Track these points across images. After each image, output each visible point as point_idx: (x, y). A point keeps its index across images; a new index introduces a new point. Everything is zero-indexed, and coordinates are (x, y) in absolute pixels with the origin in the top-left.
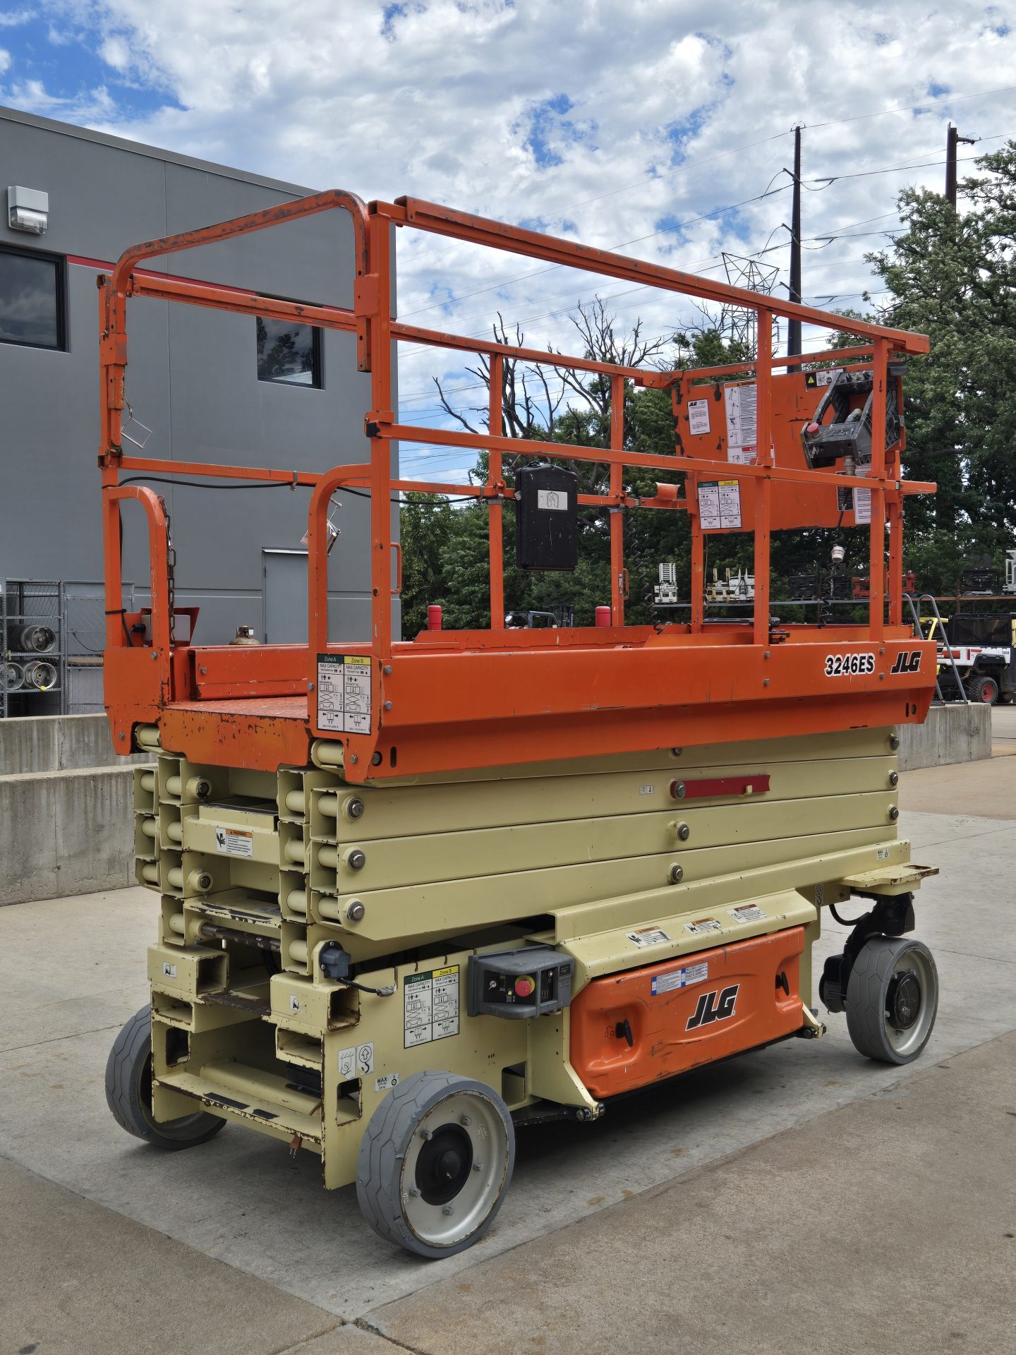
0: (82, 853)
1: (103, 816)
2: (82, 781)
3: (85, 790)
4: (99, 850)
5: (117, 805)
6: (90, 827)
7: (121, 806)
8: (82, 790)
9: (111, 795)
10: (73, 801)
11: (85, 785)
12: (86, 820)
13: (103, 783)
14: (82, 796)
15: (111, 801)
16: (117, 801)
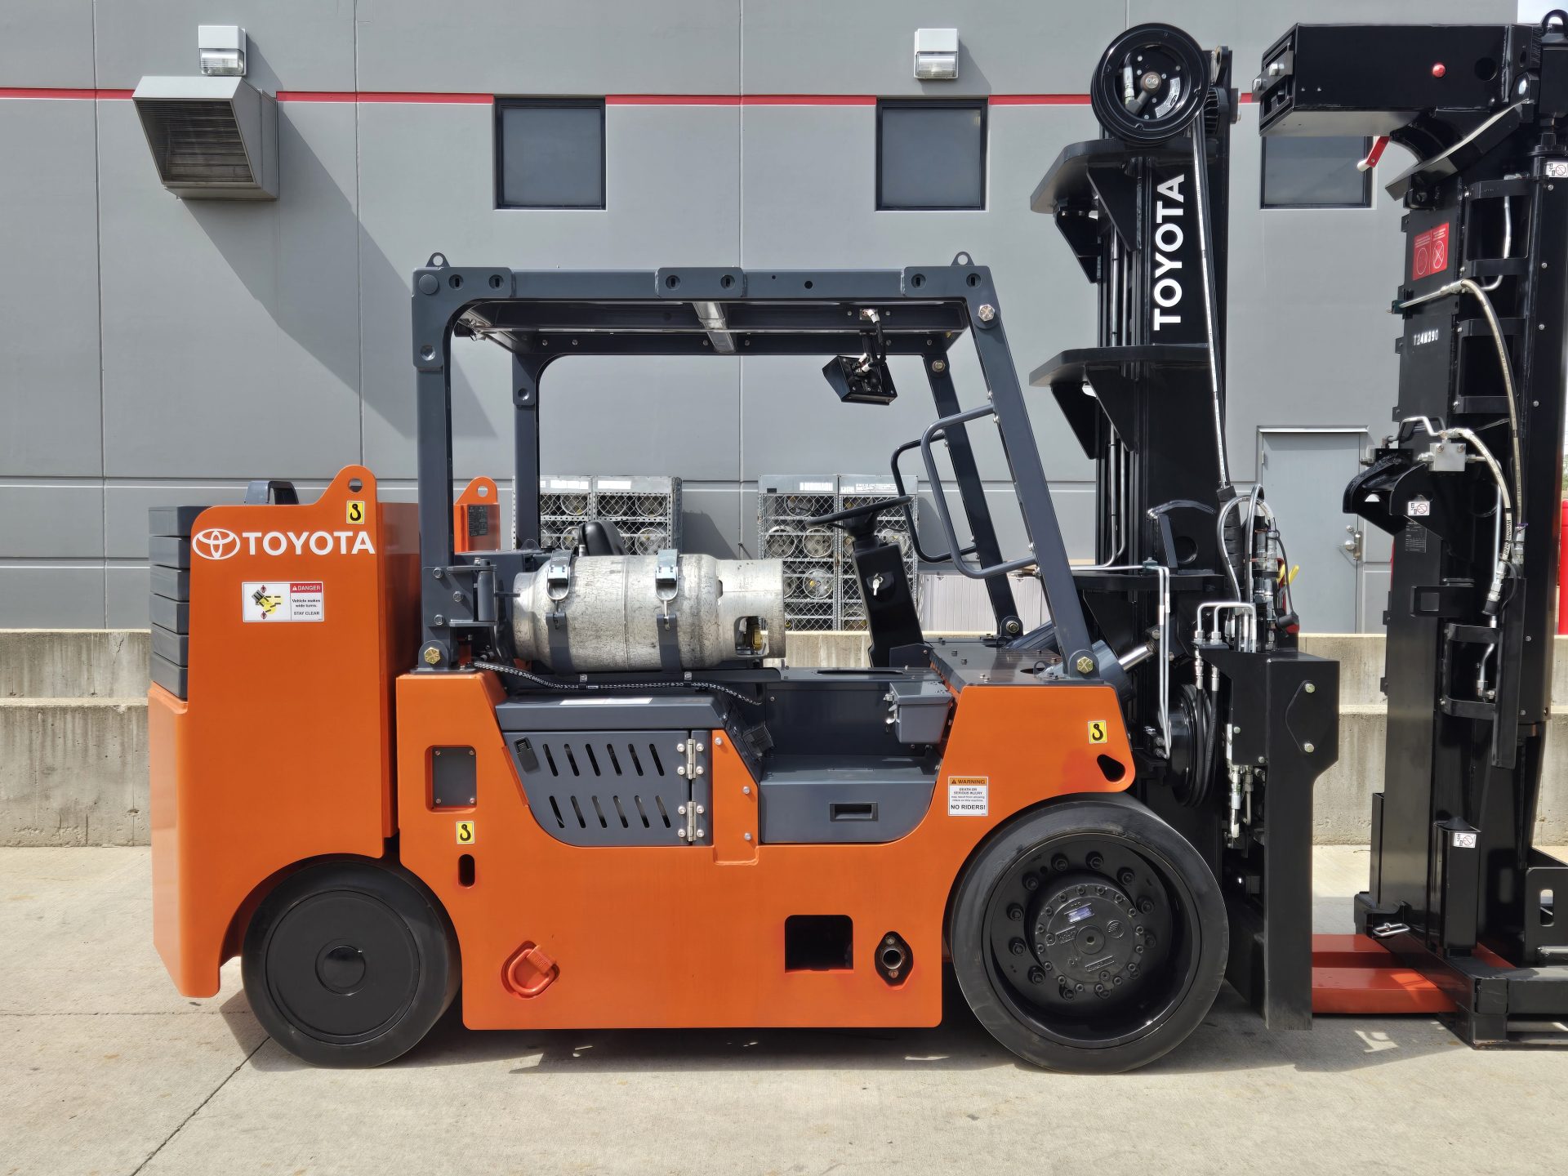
0: (24, 799)
1: (54, 756)
2: (25, 713)
3: (30, 725)
4: (47, 797)
5: (74, 746)
6: (37, 769)
8: (26, 723)
9: (65, 733)
10: (14, 736)
11: (30, 718)
13: (54, 716)
14: (26, 731)
15: (65, 737)
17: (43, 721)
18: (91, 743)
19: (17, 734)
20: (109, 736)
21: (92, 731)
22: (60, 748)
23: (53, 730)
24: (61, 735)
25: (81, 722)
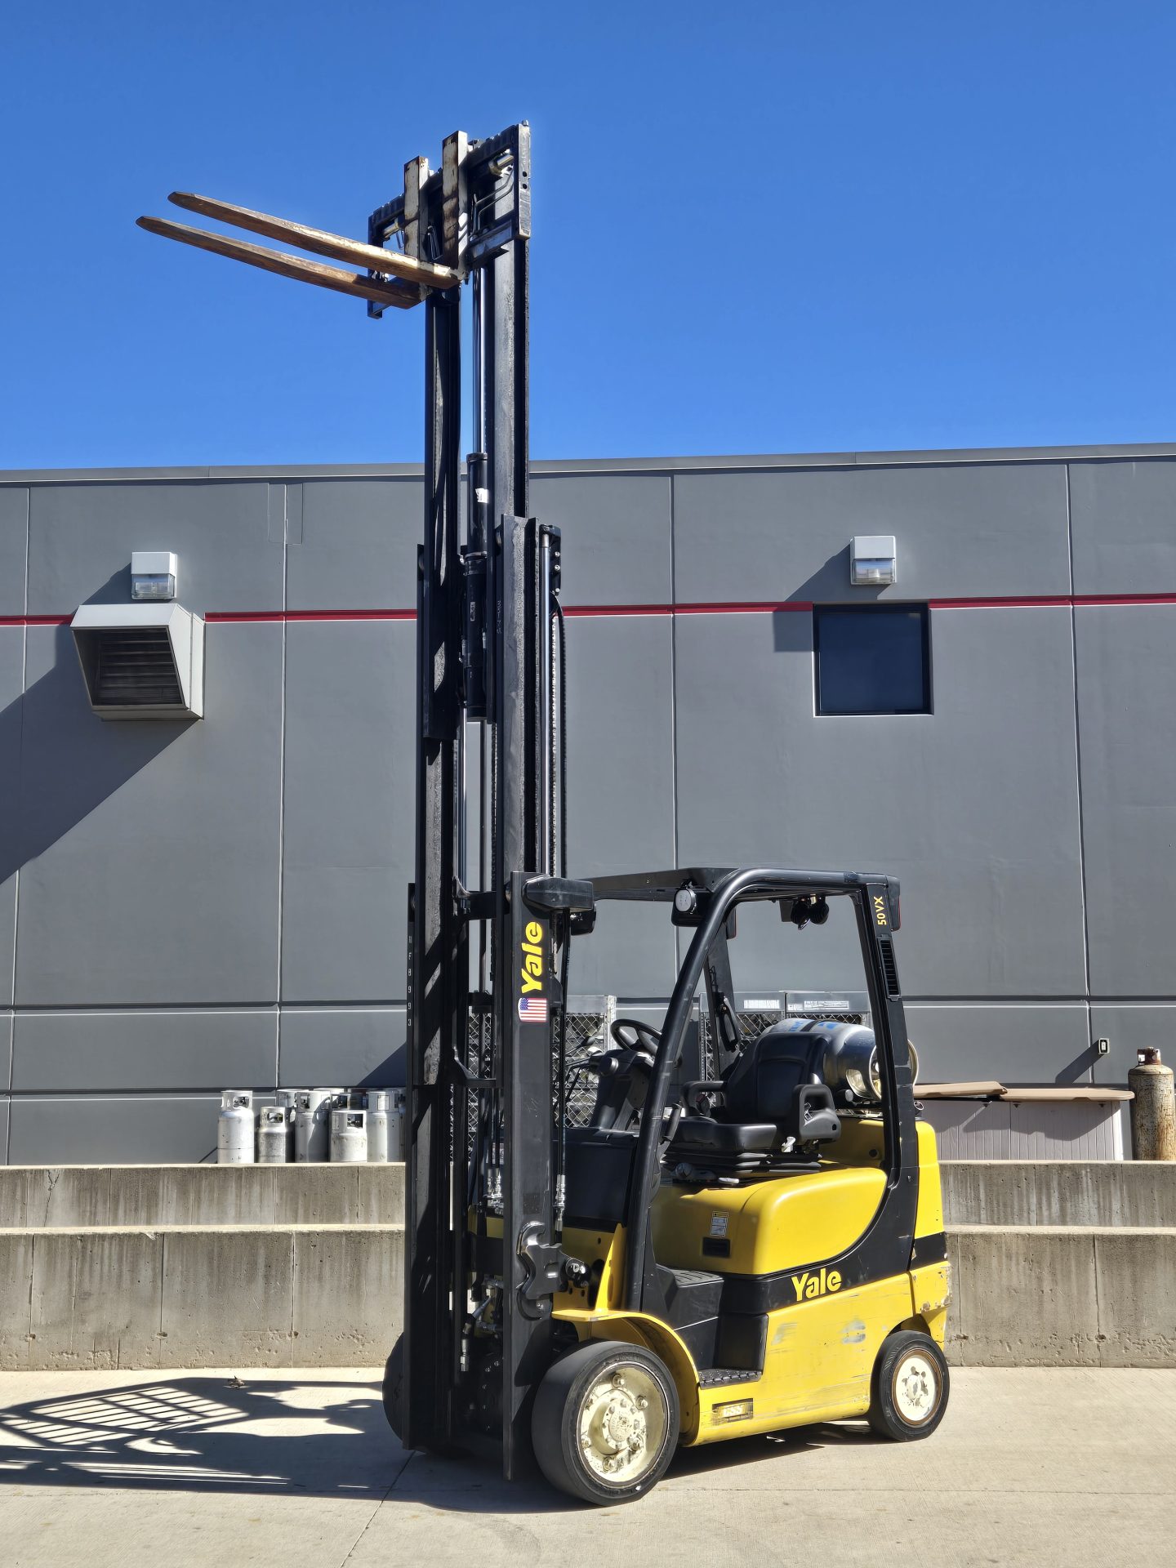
0: (64, 1323)
4: (83, 1322)
5: (110, 1271)
7: (115, 1272)
8: (67, 1250)
9: (102, 1258)
10: (55, 1263)
11: (71, 1246)
12: (70, 1285)
13: (93, 1244)
15: (102, 1262)
16: (110, 1266)
17: (83, 1247)
18: (125, 1268)
19: (59, 1261)
20: (142, 1263)
21: (127, 1256)
22: (97, 1274)
23: (91, 1257)
24: (99, 1262)
25: (117, 1246)
